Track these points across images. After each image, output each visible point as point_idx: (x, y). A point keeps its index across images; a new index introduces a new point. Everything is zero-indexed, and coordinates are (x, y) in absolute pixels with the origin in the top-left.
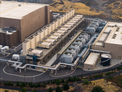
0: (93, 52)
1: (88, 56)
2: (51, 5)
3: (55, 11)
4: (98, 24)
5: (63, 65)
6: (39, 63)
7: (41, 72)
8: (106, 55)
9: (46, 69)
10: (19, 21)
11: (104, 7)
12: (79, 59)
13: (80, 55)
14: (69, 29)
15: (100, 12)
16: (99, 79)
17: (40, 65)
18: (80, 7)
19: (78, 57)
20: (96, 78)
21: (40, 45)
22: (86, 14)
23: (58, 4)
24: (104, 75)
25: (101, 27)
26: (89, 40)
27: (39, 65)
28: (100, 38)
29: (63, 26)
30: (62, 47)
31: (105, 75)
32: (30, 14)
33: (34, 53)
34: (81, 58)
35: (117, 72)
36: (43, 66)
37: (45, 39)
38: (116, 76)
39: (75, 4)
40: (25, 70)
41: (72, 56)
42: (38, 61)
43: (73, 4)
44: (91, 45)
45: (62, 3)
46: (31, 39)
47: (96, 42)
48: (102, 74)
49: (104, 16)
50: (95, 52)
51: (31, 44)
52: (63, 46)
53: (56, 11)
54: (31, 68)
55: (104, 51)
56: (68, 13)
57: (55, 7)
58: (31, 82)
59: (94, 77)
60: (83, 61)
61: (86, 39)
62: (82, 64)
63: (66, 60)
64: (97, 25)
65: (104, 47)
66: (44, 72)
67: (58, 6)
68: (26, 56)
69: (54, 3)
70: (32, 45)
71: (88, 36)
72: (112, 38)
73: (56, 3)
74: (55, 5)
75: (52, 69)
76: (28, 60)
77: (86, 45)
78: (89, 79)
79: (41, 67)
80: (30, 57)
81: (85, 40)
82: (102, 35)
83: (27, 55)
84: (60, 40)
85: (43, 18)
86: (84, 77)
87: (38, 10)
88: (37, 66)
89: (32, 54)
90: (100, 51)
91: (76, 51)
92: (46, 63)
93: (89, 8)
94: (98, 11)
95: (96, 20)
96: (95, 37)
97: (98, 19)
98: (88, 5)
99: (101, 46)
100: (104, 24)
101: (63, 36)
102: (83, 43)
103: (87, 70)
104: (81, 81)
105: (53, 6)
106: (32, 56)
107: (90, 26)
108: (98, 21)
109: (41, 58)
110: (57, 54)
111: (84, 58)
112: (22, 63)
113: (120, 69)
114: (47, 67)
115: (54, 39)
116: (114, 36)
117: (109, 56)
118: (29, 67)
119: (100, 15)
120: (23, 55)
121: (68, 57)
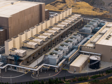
0: (83, 54)
1: (76, 58)
2: (51, 4)
3: (53, 10)
4: (95, 24)
5: (46, 66)
6: (21, 63)
7: (22, 73)
8: (95, 57)
9: (28, 70)
10: (7, 19)
11: (110, 7)
12: (65, 60)
13: (66, 57)
14: (61, 29)
15: (103, 12)
16: (82, 83)
17: (22, 66)
18: (82, 6)
19: (65, 58)
20: (80, 81)
21: (25, 45)
22: (87, 14)
23: (59, 3)
24: (89, 78)
25: (99, 28)
26: (81, 41)
27: (20, 66)
28: (93, 39)
29: (55, 26)
30: (51, 48)
31: (91, 78)
32: (21, 12)
33: (16, 53)
34: (67, 60)
35: (106, 76)
36: (25, 67)
37: (32, 39)
38: (102, 80)
39: (78, 3)
40: (6, 71)
41: (57, 57)
42: (20, 61)
43: (75, 3)
44: (81, 46)
45: (64, 2)
46: (15, 38)
47: (88, 43)
48: (88, 77)
49: (107, 16)
50: (85, 54)
51: (14, 44)
52: (53, 47)
53: (55, 10)
54: (12, 68)
55: (95, 53)
56: (64, 12)
57: (55, 6)
58: (7, 83)
59: (78, 79)
60: (69, 63)
61: (78, 40)
62: (68, 66)
63: (51, 61)
64: (94, 26)
65: (94, 48)
66: (26, 73)
67: (59, 5)
68: (8, 56)
69: (55, 2)
70: (16, 44)
71: (81, 37)
72: (105, 39)
73: (58, 2)
74: (56, 4)
75: (33, 70)
76: (11, 60)
77: (76, 46)
78: (72, 81)
79: (22, 67)
80: (12, 57)
81: (76, 41)
82: (97, 36)
83: (10, 55)
84: (49, 40)
85: (37, 17)
86: (67, 80)
87: (30, 8)
88: (18, 66)
89: (14, 54)
90: (91, 53)
91: (63, 52)
92: (30, 64)
93: (92, 7)
94: (101, 10)
95: (95, 21)
96: (88, 38)
97: (97, 19)
98: (92, 4)
99: (92, 47)
100: (102, 24)
101: (53, 36)
102: (73, 44)
103: (72, 73)
104: (63, 83)
105: (53, 5)
106: (14, 56)
107: (86, 27)
108: (97, 21)
109: (23, 59)
110: (44, 55)
111: (71, 60)
112: (3, 63)
113: (109, 72)
114: (30, 68)
115: (42, 39)
116: (108, 37)
117: (98, 58)
118: (10, 68)
119: (103, 15)
120: (6, 54)
121: (53, 58)
